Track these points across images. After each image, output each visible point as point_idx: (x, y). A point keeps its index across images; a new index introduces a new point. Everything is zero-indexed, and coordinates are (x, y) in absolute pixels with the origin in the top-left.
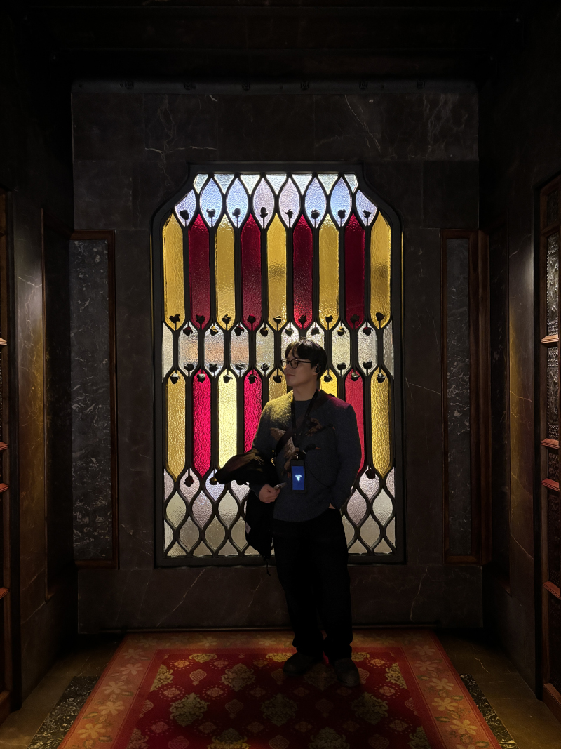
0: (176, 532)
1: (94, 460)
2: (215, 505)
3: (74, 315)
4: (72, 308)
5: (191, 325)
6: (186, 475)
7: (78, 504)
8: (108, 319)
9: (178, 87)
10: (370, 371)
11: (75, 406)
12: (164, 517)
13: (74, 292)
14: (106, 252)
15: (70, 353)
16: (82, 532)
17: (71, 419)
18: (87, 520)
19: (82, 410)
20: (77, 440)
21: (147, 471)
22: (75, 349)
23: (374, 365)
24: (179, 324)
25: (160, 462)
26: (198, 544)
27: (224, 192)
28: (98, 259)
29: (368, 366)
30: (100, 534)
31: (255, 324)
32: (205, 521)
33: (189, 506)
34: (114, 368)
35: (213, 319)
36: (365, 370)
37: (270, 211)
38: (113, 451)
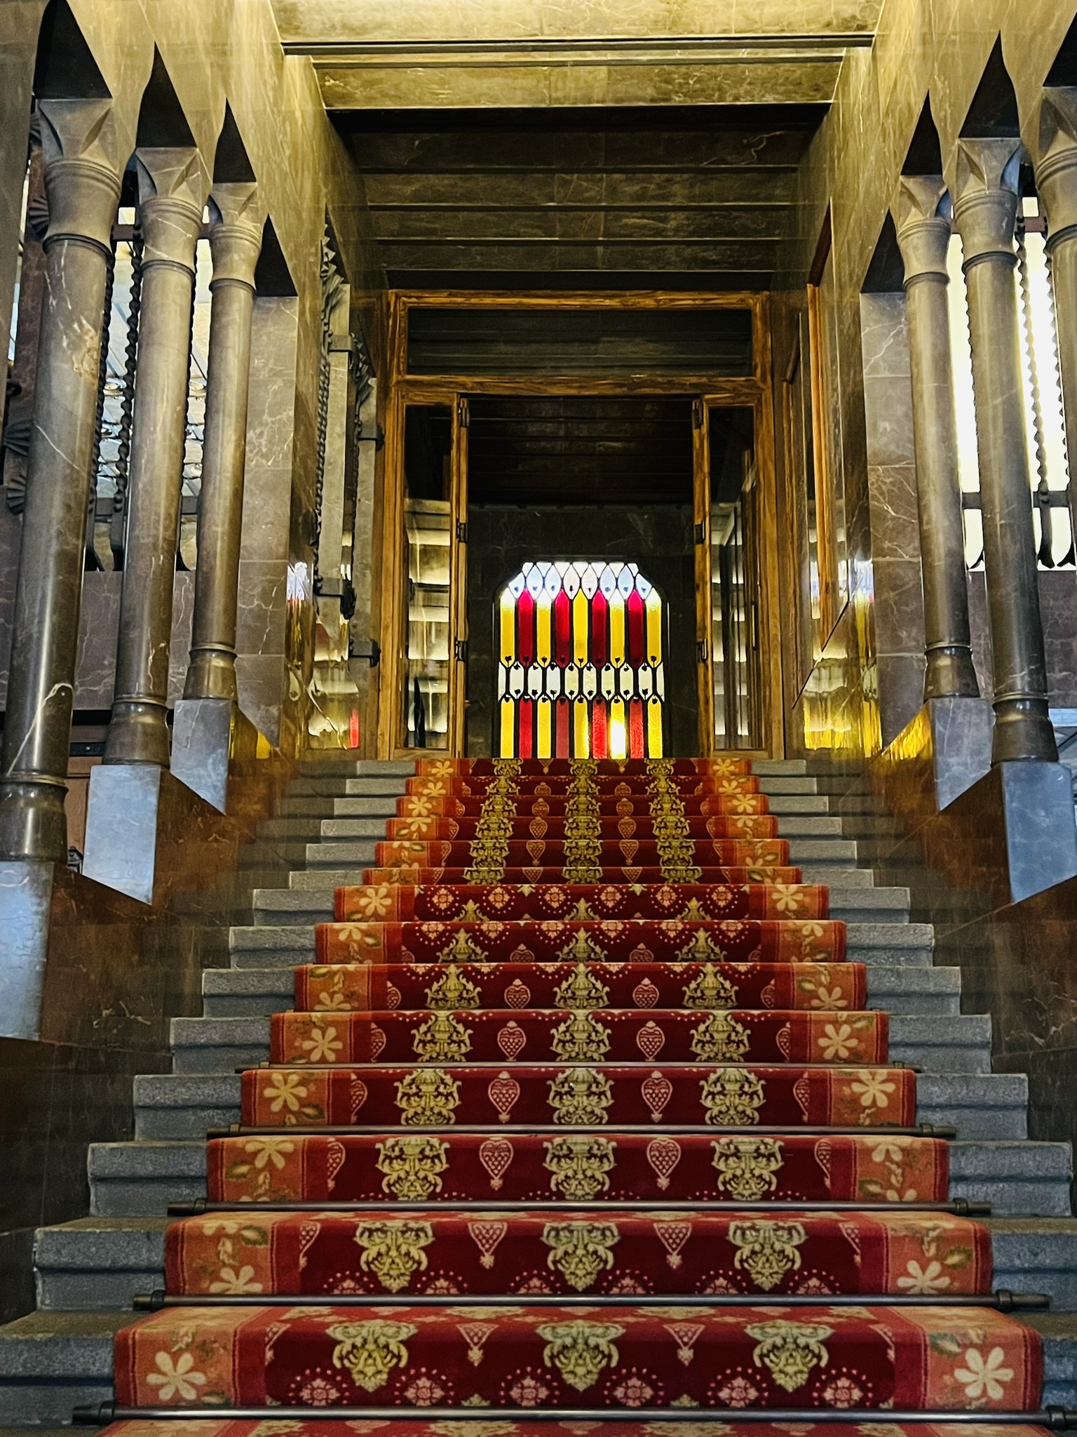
5: (519, 663)
9: (515, 507)
10: (647, 696)
23: (650, 692)
24: (511, 662)
27: (544, 574)
29: (645, 692)
31: (565, 663)
35: (535, 660)
36: (644, 696)
37: (576, 587)
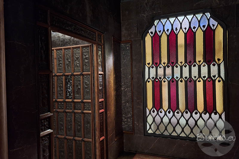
0: (150, 126)
1: (127, 104)
2: (162, 119)
3: (122, 64)
4: (121, 62)
5: (153, 65)
6: (153, 110)
7: (124, 115)
8: (130, 65)
10: (215, 78)
11: (122, 89)
12: (147, 121)
13: (122, 58)
14: (130, 46)
15: (121, 74)
16: (125, 123)
17: (121, 92)
18: (126, 120)
19: (124, 90)
20: (123, 98)
21: (142, 108)
22: (122, 73)
23: (217, 76)
24: (150, 65)
25: (145, 105)
26: (157, 130)
27: (164, 24)
28: (128, 48)
29: (214, 76)
30: (129, 124)
31: (174, 64)
32: (159, 124)
33: (154, 119)
34: (132, 78)
35: (160, 63)
36: (213, 78)
37: (179, 29)
38: (132, 101)
